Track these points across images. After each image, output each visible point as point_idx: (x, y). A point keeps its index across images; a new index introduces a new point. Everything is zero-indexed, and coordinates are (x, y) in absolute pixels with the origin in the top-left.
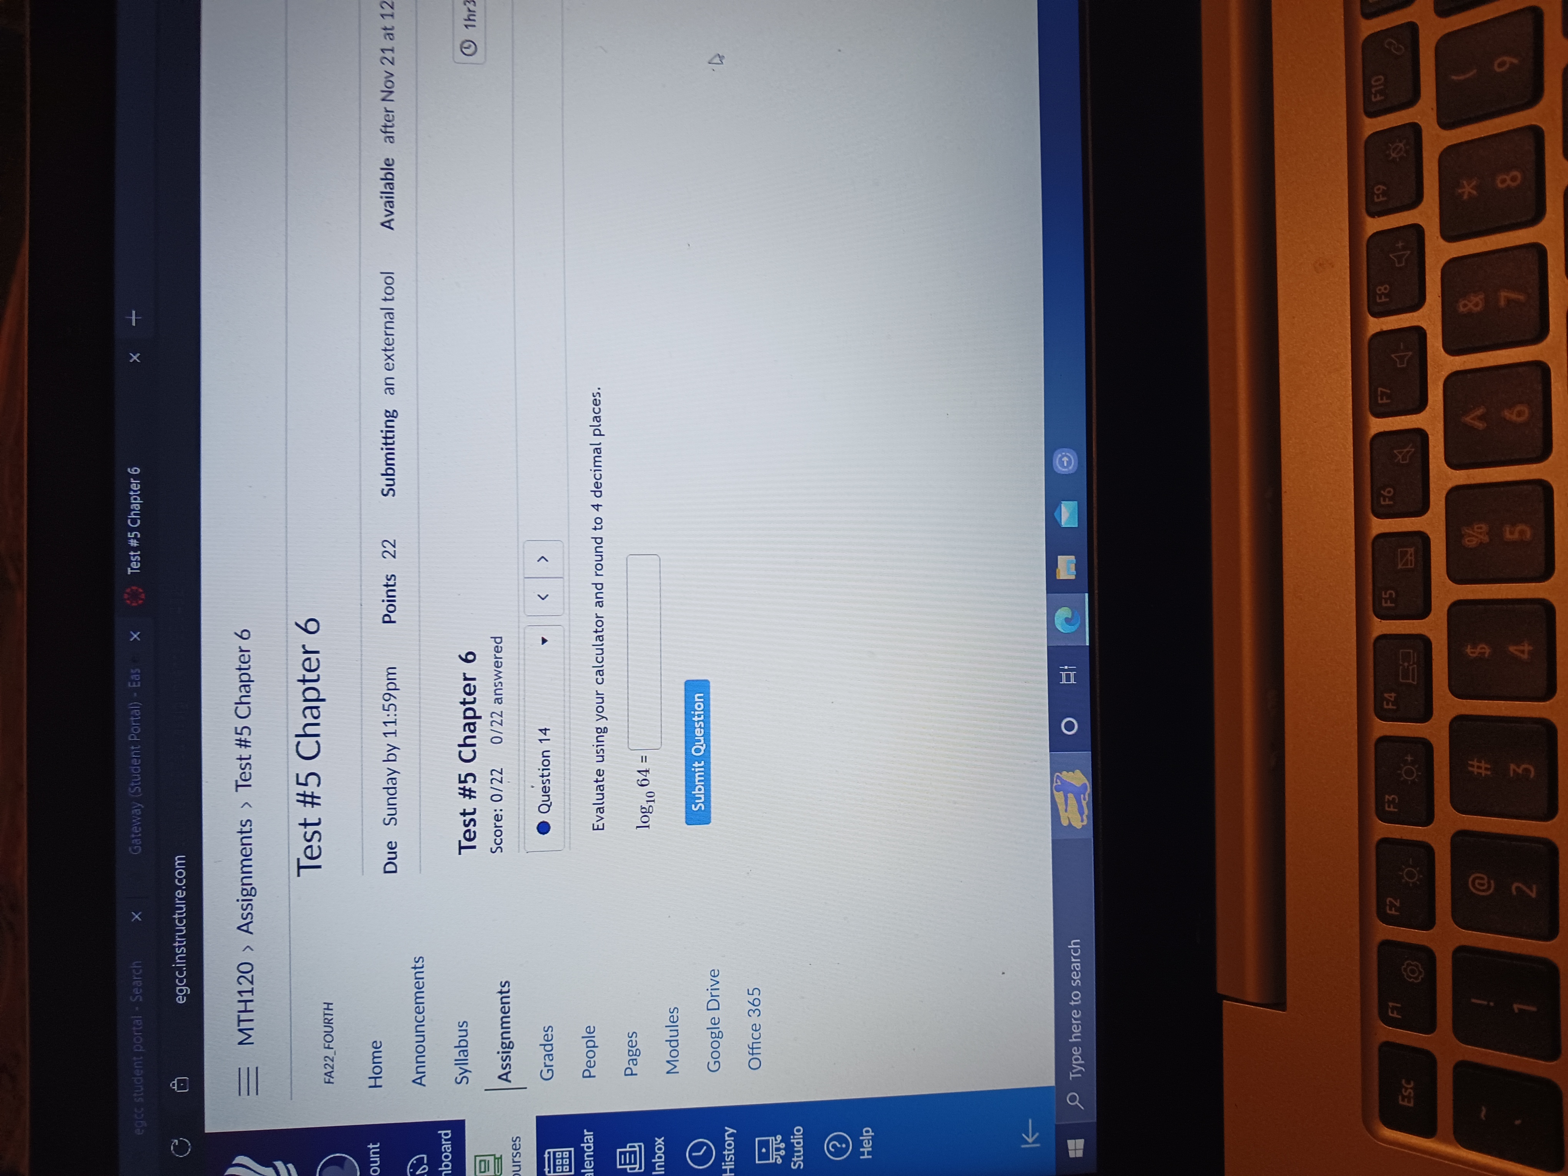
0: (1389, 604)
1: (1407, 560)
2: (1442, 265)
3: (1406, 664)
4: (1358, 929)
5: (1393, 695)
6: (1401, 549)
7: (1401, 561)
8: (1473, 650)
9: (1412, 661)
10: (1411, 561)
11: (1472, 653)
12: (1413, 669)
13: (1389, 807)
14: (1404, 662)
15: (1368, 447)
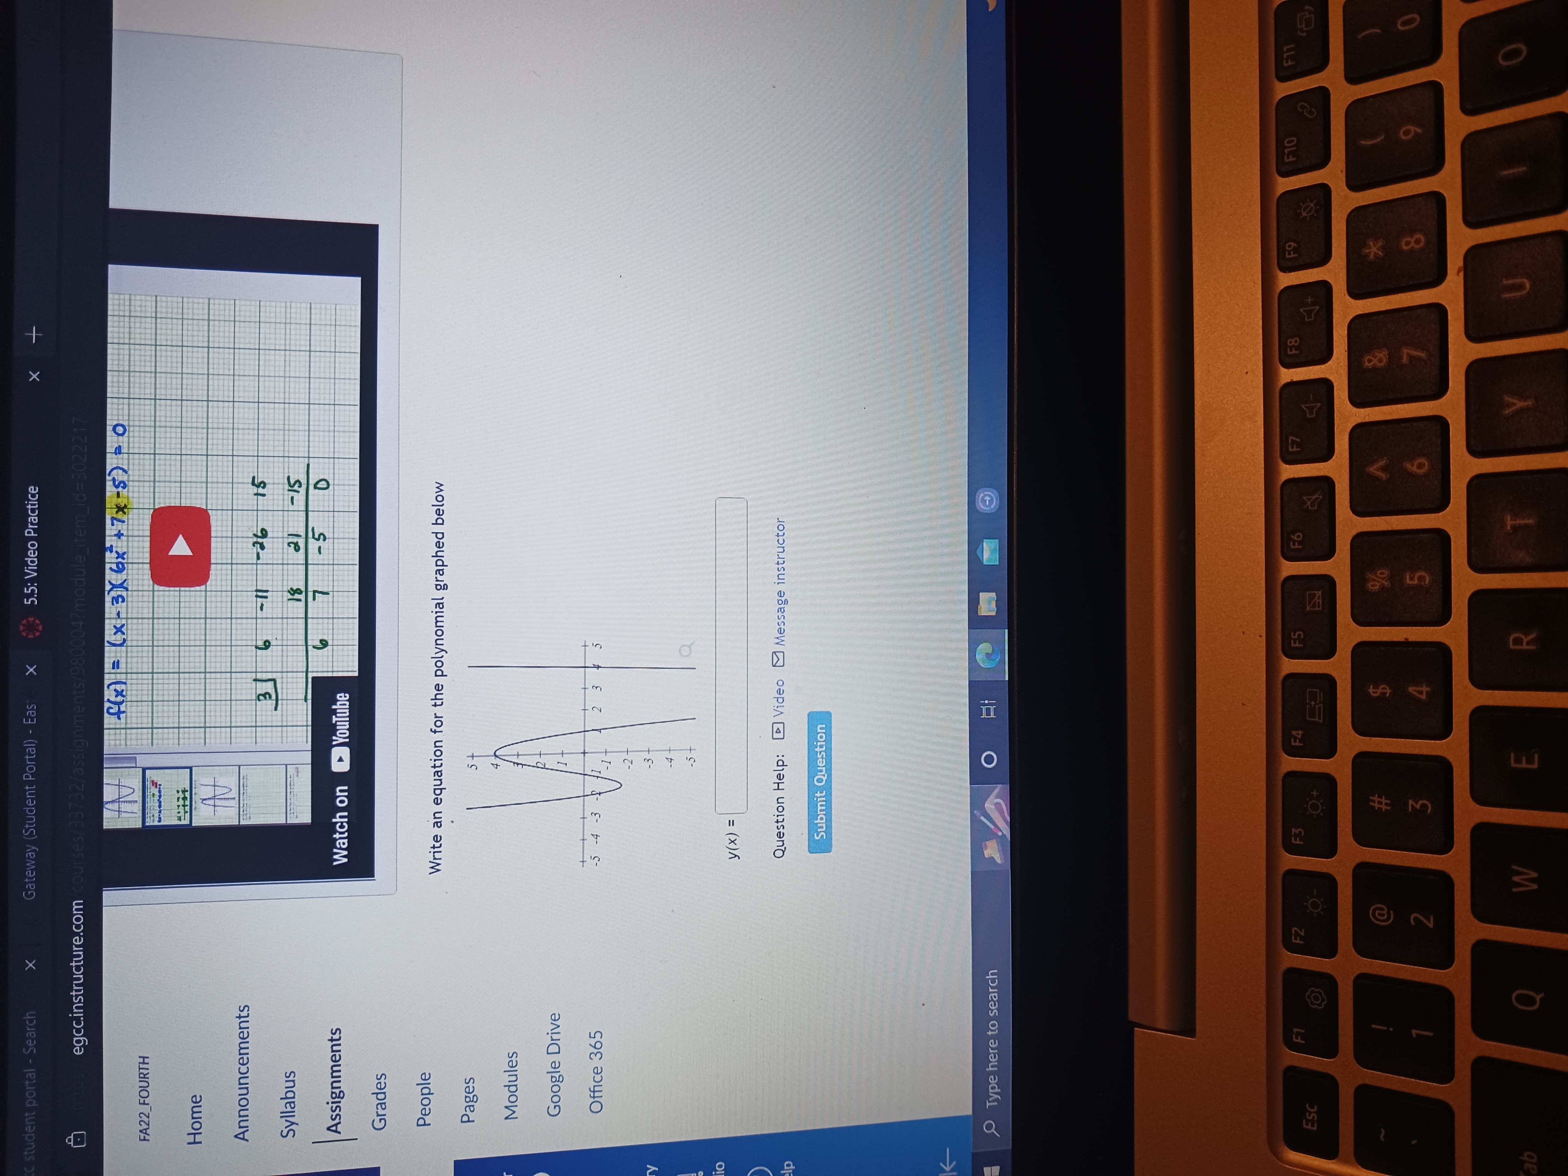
0: (1297, 645)
1: (1315, 601)
2: (1348, 321)
3: (1313, 703)
4: (1264, 958)
5: (1300, 732)
6: (1310, 592)
7: (1309, 604)
8: (1375, 690)
9: (1318, 700)
10: (1319, 603)
11: (1374, 692)
12: (1319, 708)
13: (1296, 840)
14: (1311, 701)
15: (1279, 492)
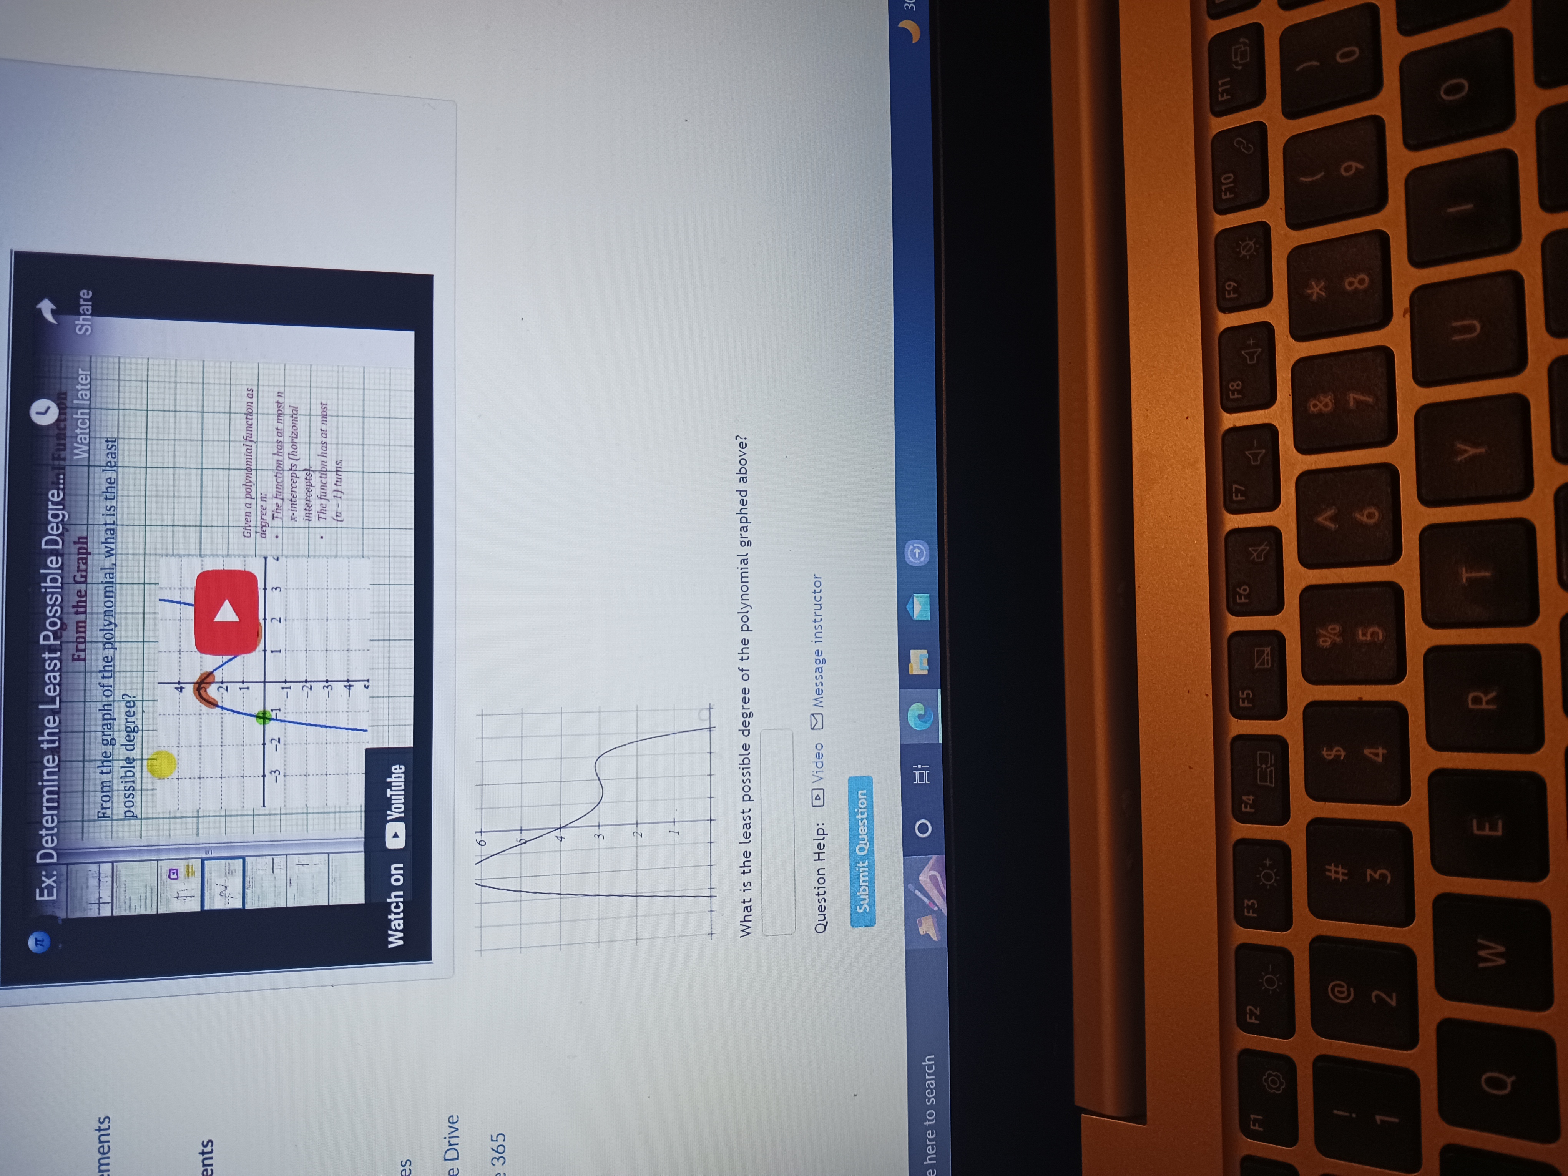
0: (1246, 704)
1: (1264, 658)
2: (1292, 364)
3: (1264, 766)
4: (1218, 1038)
5: (1251, 797)
6: (1258, 648)
7: (1258, 660)
8: (1329, 753)
9: (1269, 763)
10: (1268, 660)
11: (1327, 755)
12: (1271, 771)
13: (1248, 912)
14: (1261, 765)
15: (1223, 543)
